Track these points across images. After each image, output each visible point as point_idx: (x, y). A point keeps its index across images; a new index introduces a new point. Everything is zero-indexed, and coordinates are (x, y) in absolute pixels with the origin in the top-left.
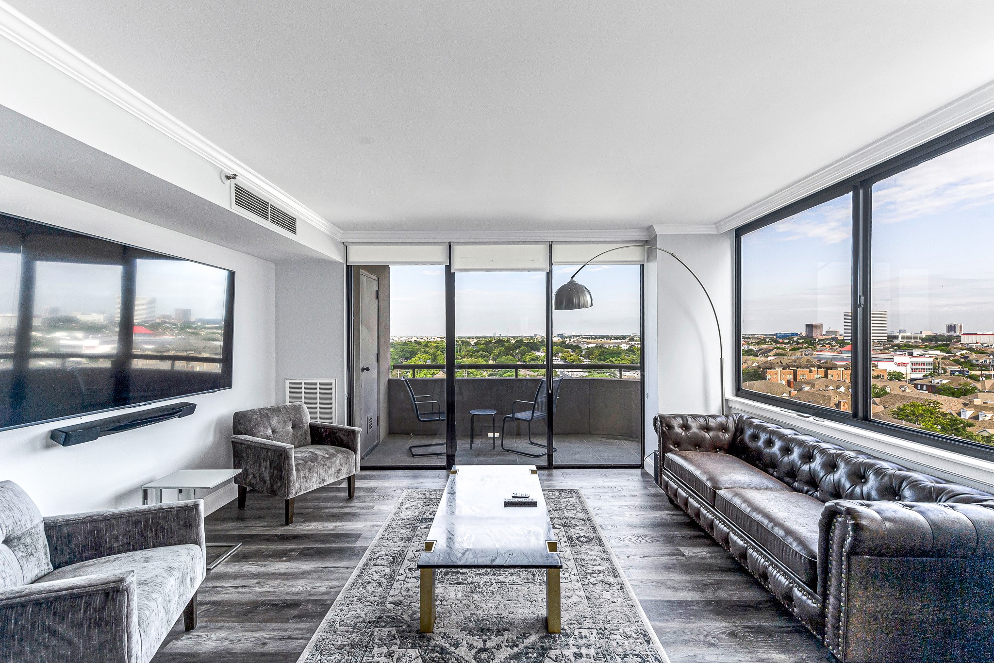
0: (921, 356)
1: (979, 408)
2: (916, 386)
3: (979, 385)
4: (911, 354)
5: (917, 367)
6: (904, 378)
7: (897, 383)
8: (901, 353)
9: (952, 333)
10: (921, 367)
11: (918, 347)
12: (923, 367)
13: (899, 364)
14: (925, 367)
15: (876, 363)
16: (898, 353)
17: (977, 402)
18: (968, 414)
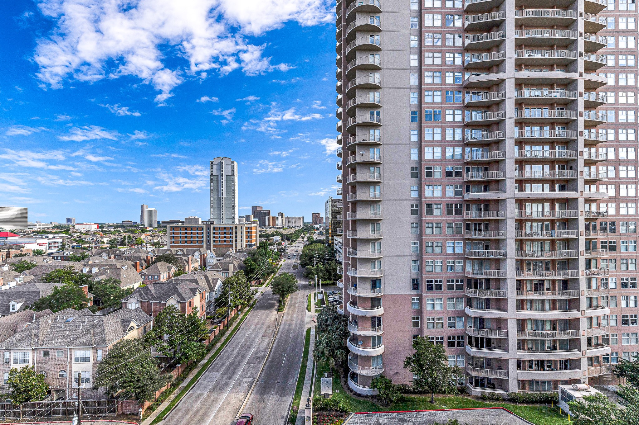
0: (54, 238)
2: (53, 258)
3: (89, 253)
4: (47, 237)
5: (53, 245)
6: (44, 253)
7: (39, 257)
8: (41, 237)
9: (69, 223)
10: (55, 245)
11: (51, 232)
12: (56, 245)
13: (40, 245)
14: (58, 245)
15: (24, 245)
17: (90, 262)
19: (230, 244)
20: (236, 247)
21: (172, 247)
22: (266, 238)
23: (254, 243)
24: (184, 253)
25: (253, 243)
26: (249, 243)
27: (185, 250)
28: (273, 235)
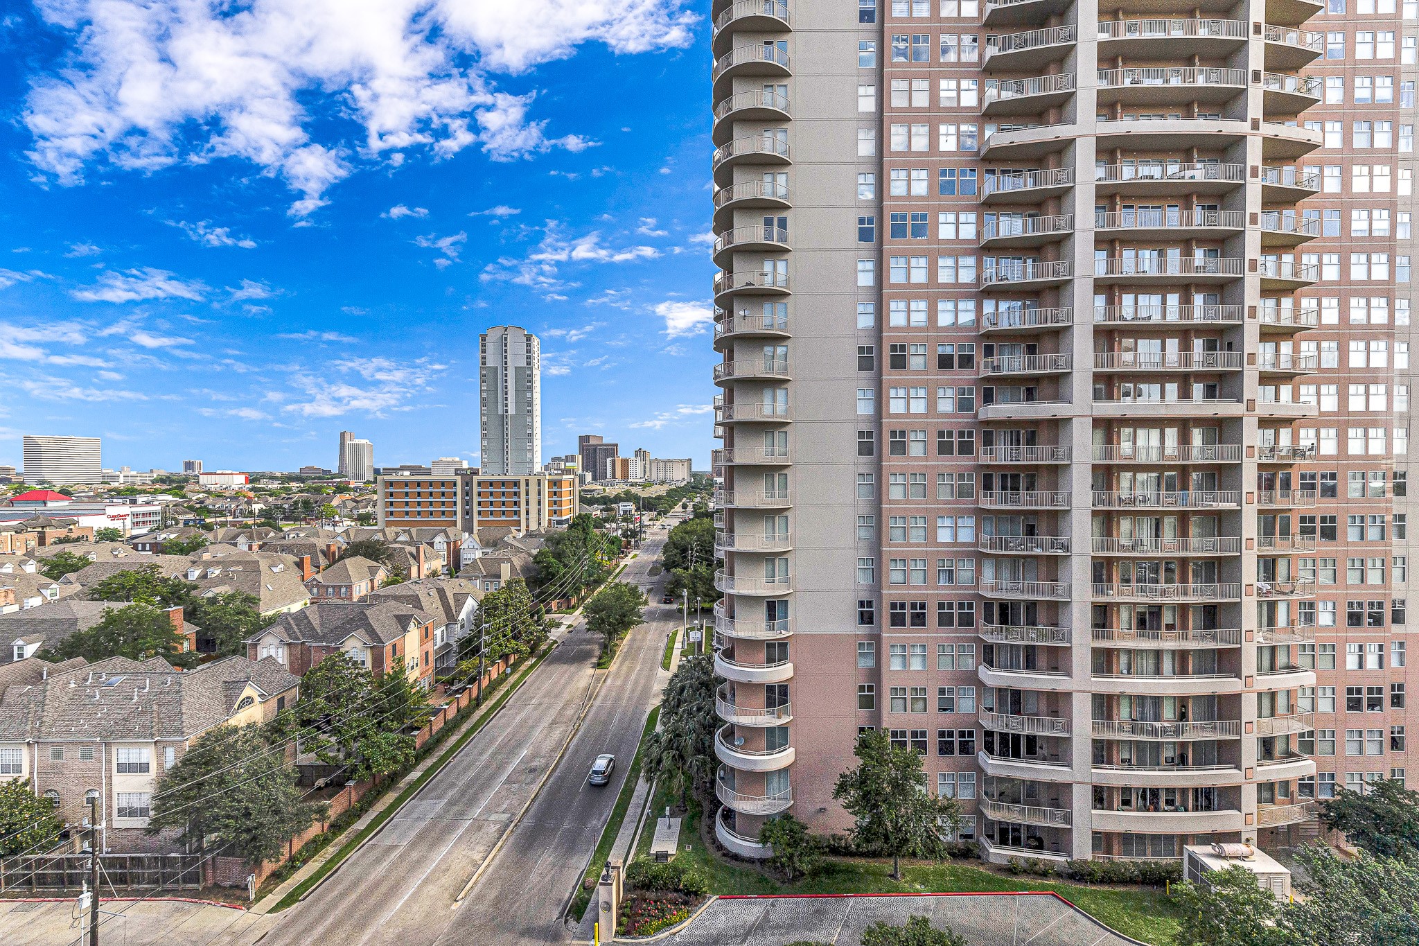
0: (148, 503)
1: (208, 564)
2: (135, 547)
3: (210, 536)
4: (134, 502)
5: (140, 519)
6: (121, 537)
7: (108, 545)
8: (120, 501)
9: (189, 472)
10: (145, 519)
11: (144, 492)
12: (148, 519)
13: (113, 518)
14: (152, 519)
15: (76, 519)
16: (115, 500)
17: (207, 557)
18: (195, 574)
19: (515, 518)
20: (528, 526)
21: (389, 524)
22: (601, 507)
23: (568, 517)
24: (411, 537)
25: (564, 518)
26: (555, 518)
27: (414, 531)
28: (618, 499)
